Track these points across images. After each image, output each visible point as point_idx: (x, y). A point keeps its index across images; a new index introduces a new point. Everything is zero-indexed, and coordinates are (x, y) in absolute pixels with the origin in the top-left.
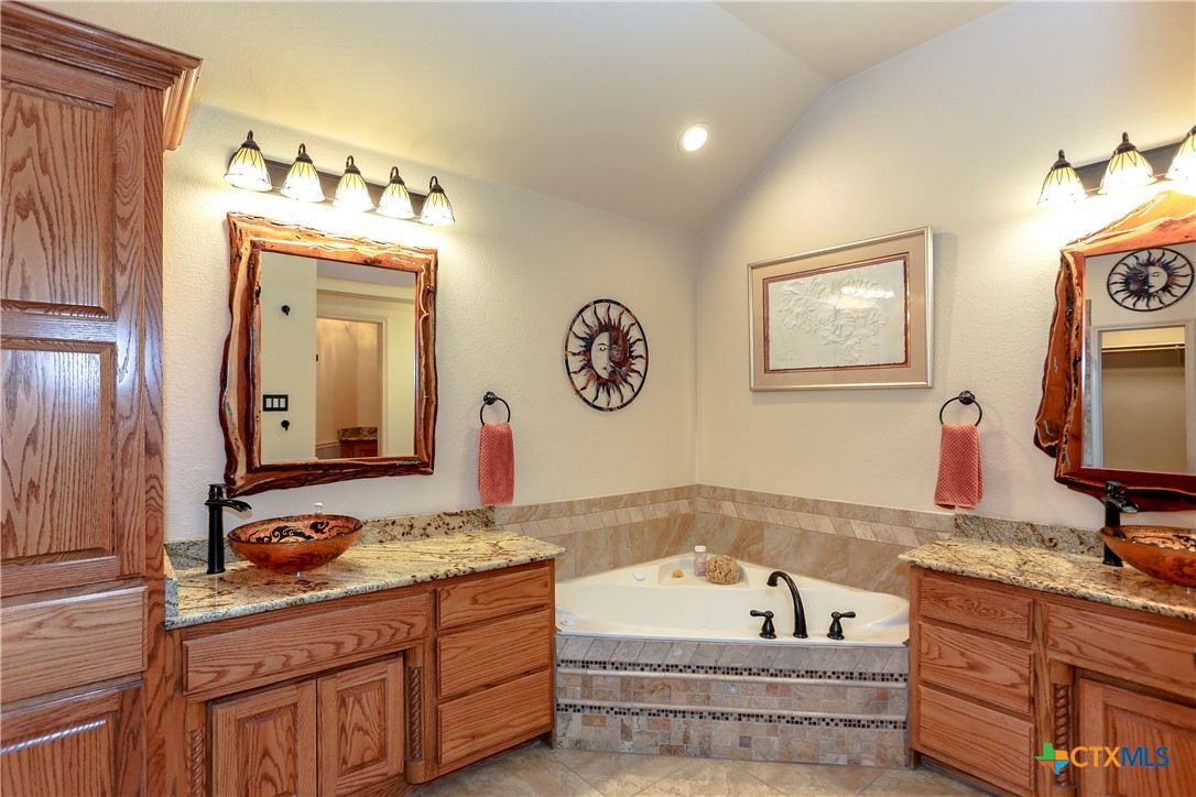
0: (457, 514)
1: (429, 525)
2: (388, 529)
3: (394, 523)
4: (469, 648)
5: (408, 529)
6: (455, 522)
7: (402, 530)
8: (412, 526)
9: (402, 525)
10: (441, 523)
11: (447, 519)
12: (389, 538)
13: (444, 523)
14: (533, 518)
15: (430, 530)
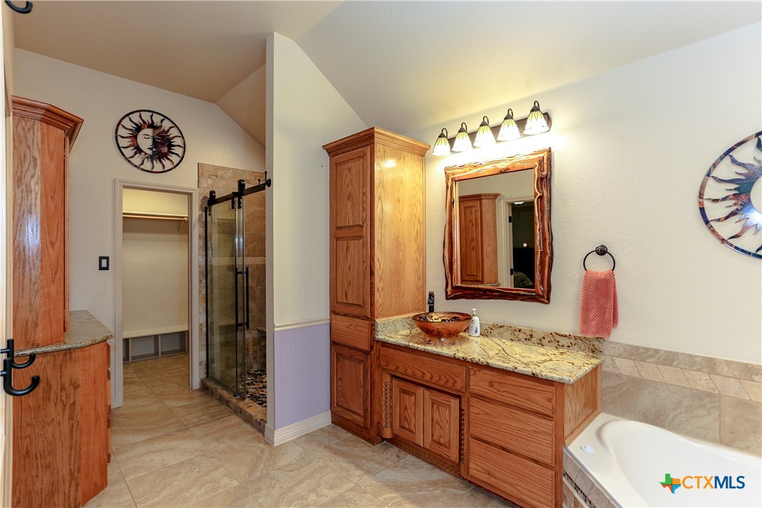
0: (565, 336)
1: (544, 338)
2: (517, 333)
3: (520, 330)
4: (487, 414)
5: (529, 337)
6: (563, 341)
7: (525, 337)
8: (531, 336)
9: (525, 333)
10: (553, 340)
11: (558, 338)
12: (517, 339)
13: (555, 340)
14: (651, 360)
15: (544, 342)
